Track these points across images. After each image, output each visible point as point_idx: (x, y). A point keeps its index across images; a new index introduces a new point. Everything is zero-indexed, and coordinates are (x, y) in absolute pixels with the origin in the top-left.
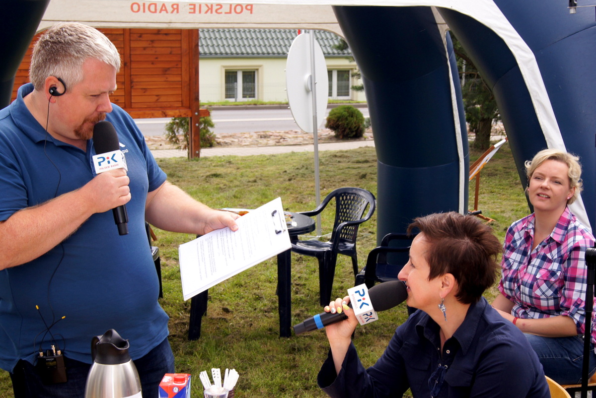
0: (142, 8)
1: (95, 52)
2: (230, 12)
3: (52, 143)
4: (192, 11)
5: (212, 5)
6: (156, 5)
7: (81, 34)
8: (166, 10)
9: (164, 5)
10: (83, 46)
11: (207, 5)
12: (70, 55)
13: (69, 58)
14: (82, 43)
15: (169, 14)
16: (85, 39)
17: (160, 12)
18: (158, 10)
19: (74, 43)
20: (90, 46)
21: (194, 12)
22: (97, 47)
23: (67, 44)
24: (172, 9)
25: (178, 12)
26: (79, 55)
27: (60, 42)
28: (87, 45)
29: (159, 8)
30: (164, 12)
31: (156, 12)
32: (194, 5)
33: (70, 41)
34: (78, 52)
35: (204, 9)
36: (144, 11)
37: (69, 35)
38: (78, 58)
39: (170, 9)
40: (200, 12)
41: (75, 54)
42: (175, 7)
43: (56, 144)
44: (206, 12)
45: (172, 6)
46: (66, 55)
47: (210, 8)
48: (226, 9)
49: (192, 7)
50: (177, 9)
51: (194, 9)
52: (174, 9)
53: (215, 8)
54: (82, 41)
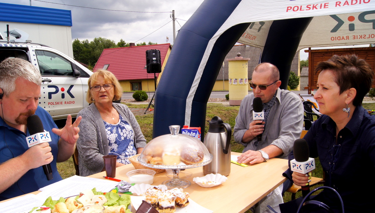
0: (335, 39)
1: (23, 74)
2: (369, 38)
3: (7, 128)
4: (354, 38)
5: (362, 35)
6: (340, 37)
7: (17, 64)
8: (344, 39)
9: (343, 37)
10: (16, 70)
11: (360, 36)
12: (8, 75)
13: (7, 77)
14: (16, 68)
15: (345, 40)
16: (18, 66)
17: (342, 40)
18: (341, 39)
19: (11, 69)
20: (20, 70)
21: (355, 39)
22: (25, 71)
23: (7, 69)
24: (346, 38)
25: (348, 39)
26: (13, 75)
27: (4, 68)
28: (19, 70)
29: (341, 38)
30: (343, 40)
31: (340, 40)
32: (355, 36)
33: (9, 67)
34: (12, 73)
35: (359, 37)
36: (336, 40)
37: (9, 63)
38: (12, 77)
39: (345, 38)
40: (357, 39)
41: (11, 75)
42: (347, 37)
43: (9, 129)
44: (360, 38)
45: (346, 37)
46: (5, 76)
47: (361, 37)
48: (367, 36)
49: (354, 37)
50: (348, 38)
51: (355, 37)
52: (347, 38)
53: (363, 36)
54: (16, 67)
